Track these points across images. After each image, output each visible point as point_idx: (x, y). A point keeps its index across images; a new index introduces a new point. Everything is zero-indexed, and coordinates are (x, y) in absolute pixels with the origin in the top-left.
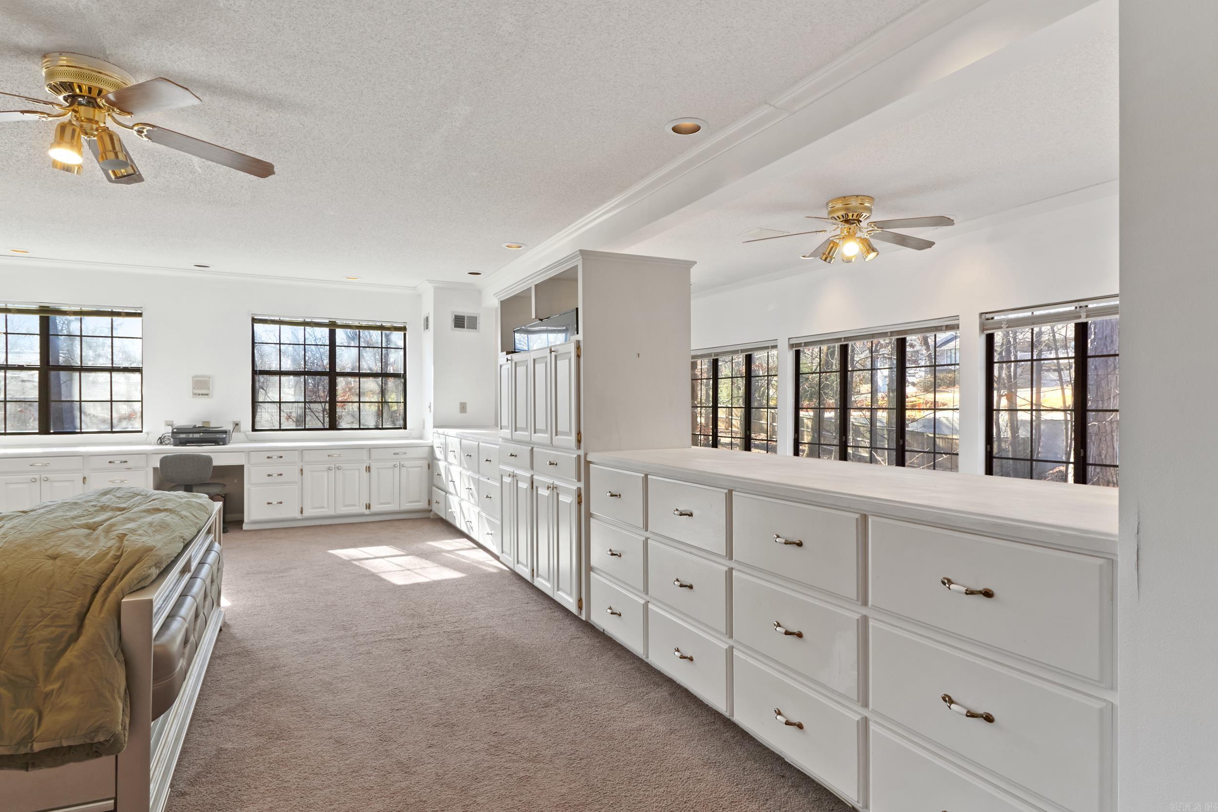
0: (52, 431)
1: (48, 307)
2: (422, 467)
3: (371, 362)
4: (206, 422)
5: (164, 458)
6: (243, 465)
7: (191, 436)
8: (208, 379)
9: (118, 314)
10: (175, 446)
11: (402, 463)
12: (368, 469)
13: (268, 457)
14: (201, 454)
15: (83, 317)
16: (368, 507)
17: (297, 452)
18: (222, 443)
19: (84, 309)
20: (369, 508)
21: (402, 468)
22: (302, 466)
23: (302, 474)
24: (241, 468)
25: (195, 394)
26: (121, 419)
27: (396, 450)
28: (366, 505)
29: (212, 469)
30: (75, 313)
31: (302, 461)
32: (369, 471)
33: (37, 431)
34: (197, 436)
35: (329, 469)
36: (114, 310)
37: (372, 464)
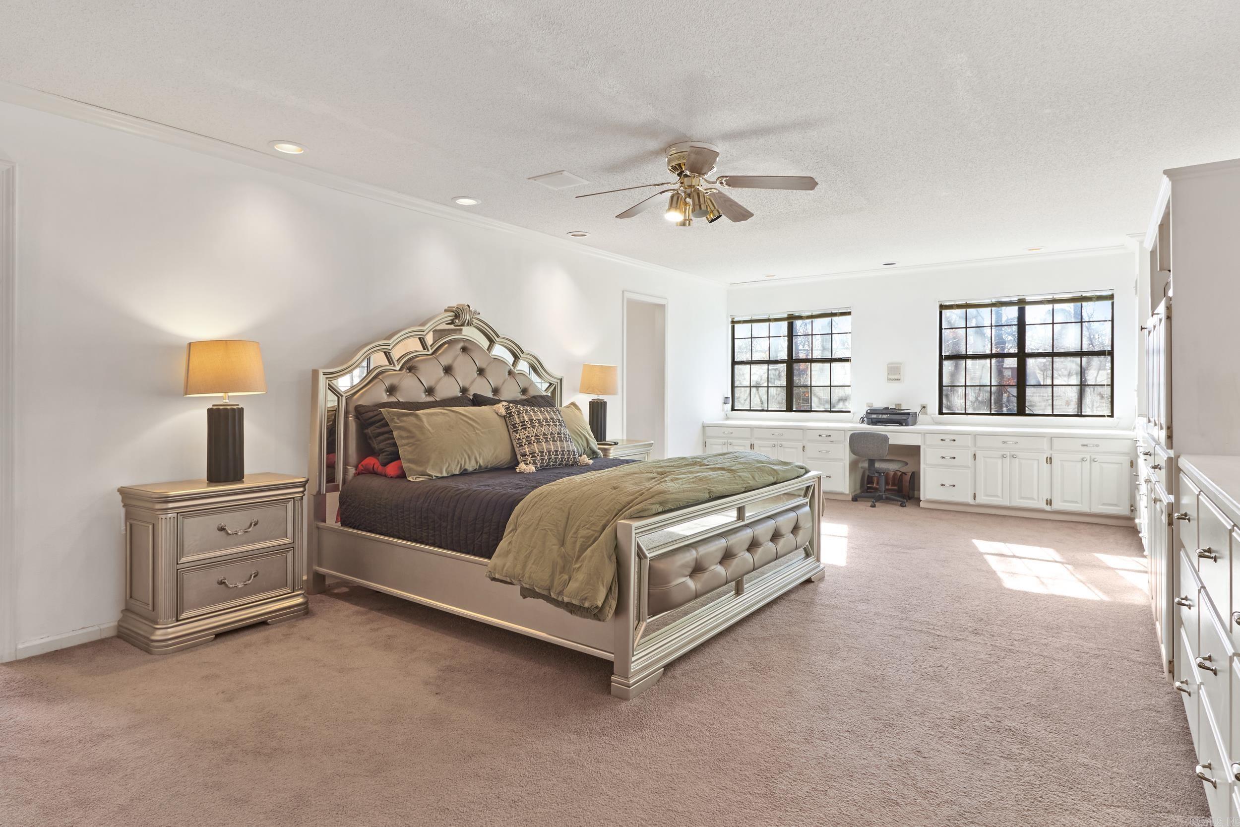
0: (794, 409)
1: (793, 315)
2: (1121, 463)
3: (1070, 340)
4: (898, 404)
5: (854, 434)
6: (920, 446)
7: (880, 416)
8: (899, 365)
9: (835, 315)
10: (869, 425)
11: (1093, 457)
12: (1049, 460)
13: (942, 440)
14: (880, 433)
15: (813, 320)
16: (1049, 502)
17: (970, 436)
18: (904, 424)
19: (814, 313)
20: (1051, 505)
21: (1093, 464)
22: (975, 451)
23: (975, 460)
24: (918, 448)
25: (889, 379)
26: (840, 400)
27: (1085, 442)
28: (1047, 500)
29: (888, 447)
30: (808, 317)
31: (975, 446)
32: (1051, 463)
33: (785, 409)
34: (885, 416)
35: (1003, 456)
36: (833, 312)
37: (1053, 455)
